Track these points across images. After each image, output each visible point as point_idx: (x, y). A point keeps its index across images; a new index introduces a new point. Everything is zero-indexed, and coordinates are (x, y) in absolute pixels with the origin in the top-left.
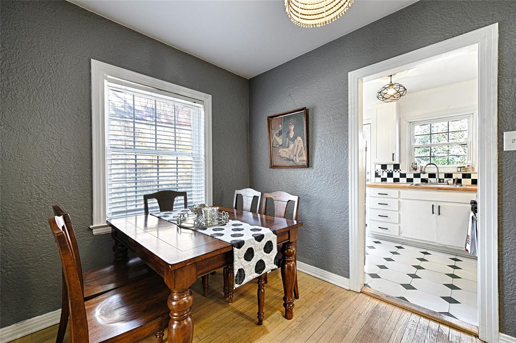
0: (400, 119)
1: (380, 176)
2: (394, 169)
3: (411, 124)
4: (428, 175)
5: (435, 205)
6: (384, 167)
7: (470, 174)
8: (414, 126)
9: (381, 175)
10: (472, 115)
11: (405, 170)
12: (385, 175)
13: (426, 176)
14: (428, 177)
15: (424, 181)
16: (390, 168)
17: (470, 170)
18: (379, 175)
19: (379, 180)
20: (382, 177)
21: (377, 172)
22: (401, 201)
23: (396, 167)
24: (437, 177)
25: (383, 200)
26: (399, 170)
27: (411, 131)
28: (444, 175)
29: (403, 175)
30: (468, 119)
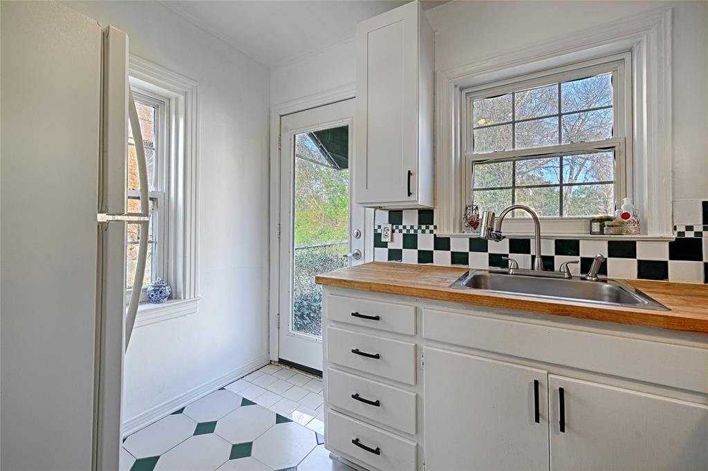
0: (434, 74)
1: (385, 245)
2: (420, 223)
3: (464, 93)
4: (506, 242)
5: (543, 382)
6: (396, 216)
7: (634, 243)
8: (472, 101)
9: (388, 239)
10: (627, 57)
11: (448, 229)
12: (398, 243)
13: (502, 248)
14: (507, 252)
15: (496, 260)
16: (410, 221)
17: (631, 228)
18: (383, 240)
19: (383, 254)
20: (391, 246)
21: (379, 231)
22: (425, 347)
23: (426, 216)
24: (533, 252)
25: (366, 337)
26: (431, 227)
27: (465, 115)
28: (553, 243)
29: (442, 243)
30: (615, 71)
